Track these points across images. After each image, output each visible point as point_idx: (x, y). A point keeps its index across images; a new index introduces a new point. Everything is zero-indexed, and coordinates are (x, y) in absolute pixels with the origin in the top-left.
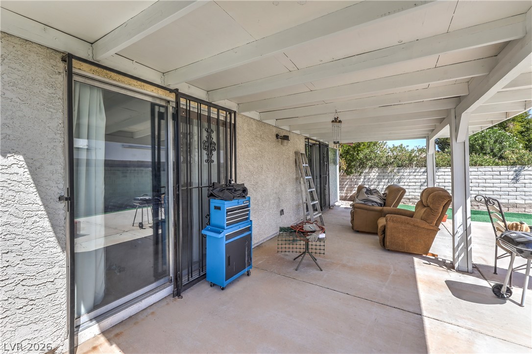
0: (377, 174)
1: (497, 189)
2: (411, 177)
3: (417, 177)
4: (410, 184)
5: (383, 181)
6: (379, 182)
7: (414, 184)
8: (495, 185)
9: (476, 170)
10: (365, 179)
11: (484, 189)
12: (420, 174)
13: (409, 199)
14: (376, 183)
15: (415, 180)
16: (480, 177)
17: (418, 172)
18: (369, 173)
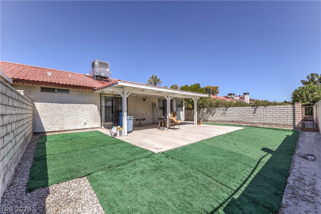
0: (206, 110)
1: (248, 116)
2: (218, 112)
3: (220, 112)
4: (218, 115)
5: (208, 113)
6: (207, 114)
7: (219, 114)
8: (247, 114)
9: (241, 108)
10: (202, 112)
11: (243, 116)
12: (221, 110)
13: (217, 121)
14: (206, 114)
15: (219, 113)
16: (242, 111)
17: (221, 109)
18: (203, 110)
